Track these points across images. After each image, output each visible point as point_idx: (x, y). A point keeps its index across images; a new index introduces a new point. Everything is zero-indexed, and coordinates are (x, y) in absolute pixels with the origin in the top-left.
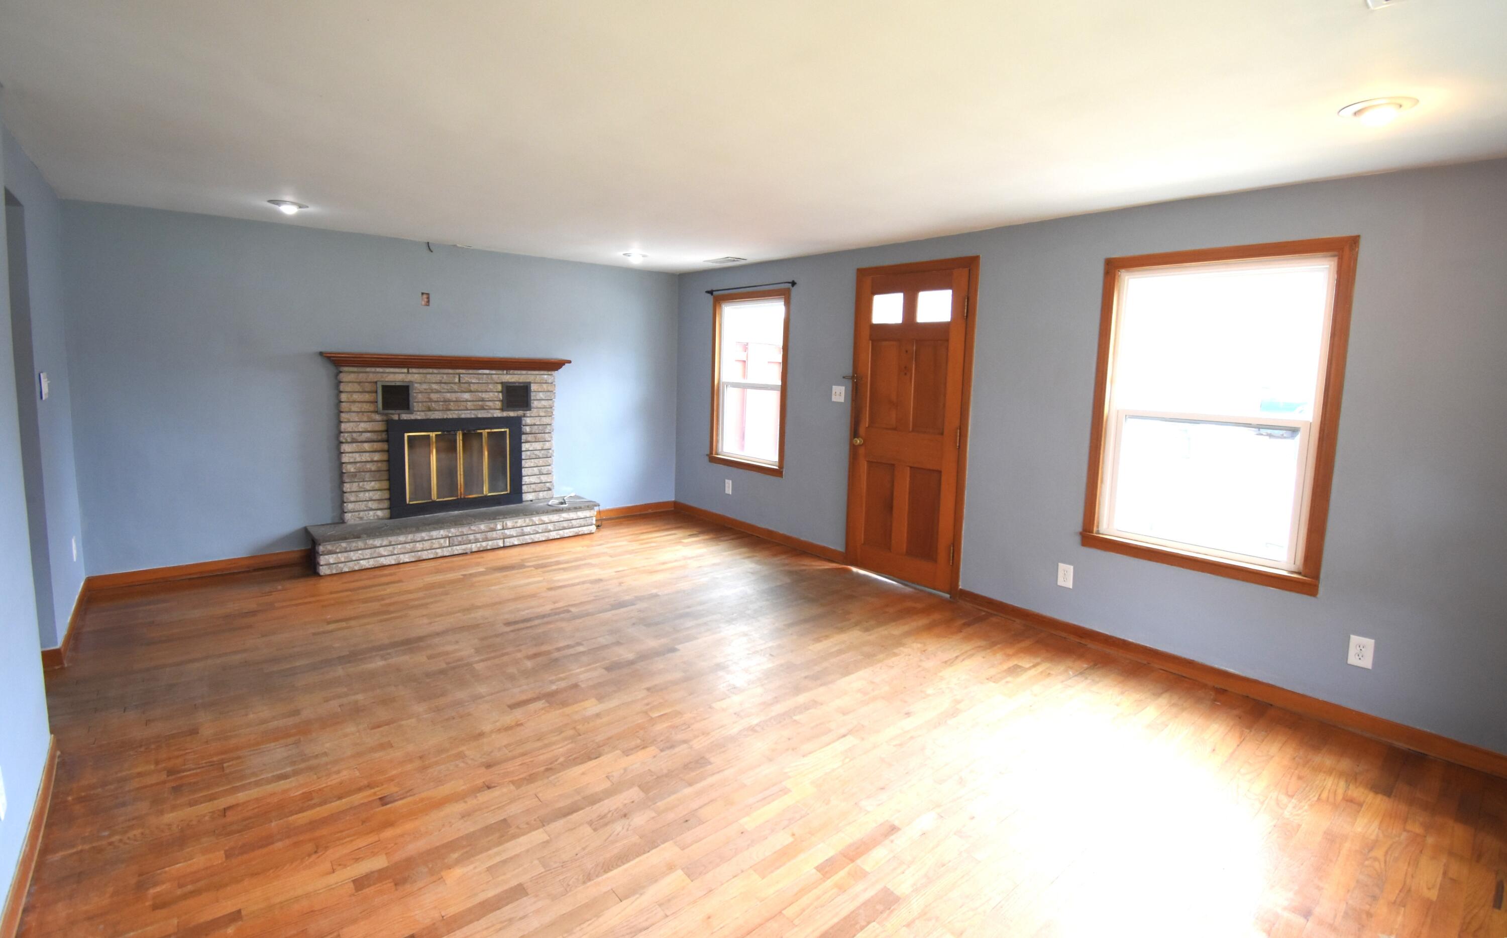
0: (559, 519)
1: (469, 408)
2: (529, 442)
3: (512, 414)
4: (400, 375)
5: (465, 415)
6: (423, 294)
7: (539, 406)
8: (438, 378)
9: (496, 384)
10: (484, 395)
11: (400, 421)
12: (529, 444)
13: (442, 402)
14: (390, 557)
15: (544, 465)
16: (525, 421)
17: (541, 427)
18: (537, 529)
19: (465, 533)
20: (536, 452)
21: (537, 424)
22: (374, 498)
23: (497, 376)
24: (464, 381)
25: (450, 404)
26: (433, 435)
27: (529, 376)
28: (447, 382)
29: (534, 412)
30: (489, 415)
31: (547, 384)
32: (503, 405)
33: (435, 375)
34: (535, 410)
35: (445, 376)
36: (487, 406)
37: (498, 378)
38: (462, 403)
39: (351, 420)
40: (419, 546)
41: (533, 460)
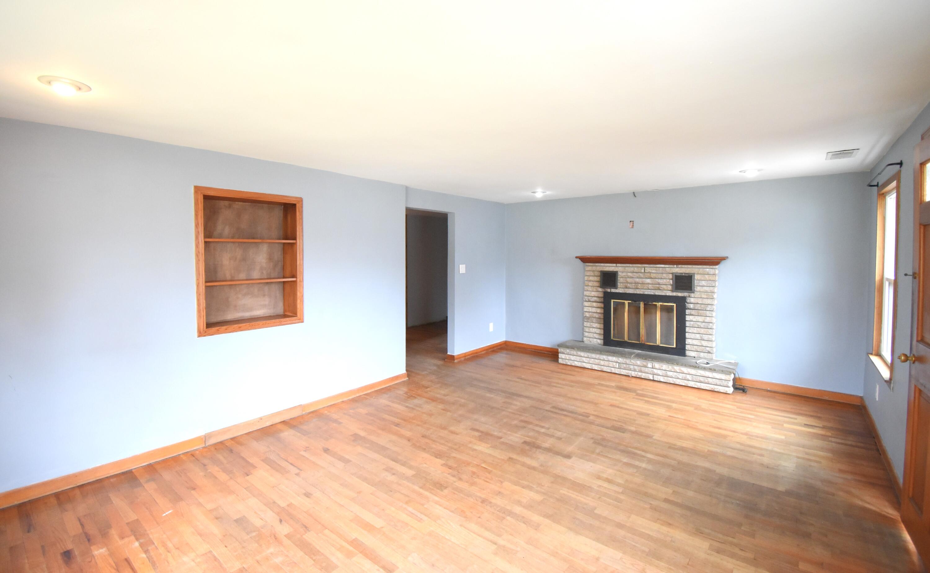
0: (696, 373)
1: (650, 288)
2: (693, 315)
3: (680, 294)
4: (612, 267)
5: (647, 292)
6: (630, 221)
7: (702, 290)
8: (632, 269)
9: (668, 274)
10: (660, 281)
11: (611, 293)
12: (693, 316)
13: (634, 283)
14: (588, 364)
15: (705, 333)
16: (690, 300)
17: (702, 306)
18: (678, 376)
19: (628, 363)
20: (699, 323)
21: (699, 303)
22: (597, 332)
23: (669, 269)
24: (647, 272)
25: (638, 285)
26: (626, 302)
27: (694, 269)
28: (637, 272)
29: (697, 294)
30: (663, 294)
31: (708, 275)
32: (672, 288)
33: (630, 268)
34: (698, 293)
35: (636, 268)
36: (661, 288)
37: (670, 270)
38: (646, 285)
39: (589, 290)
40: (602, 363)
41: (695, 328)
